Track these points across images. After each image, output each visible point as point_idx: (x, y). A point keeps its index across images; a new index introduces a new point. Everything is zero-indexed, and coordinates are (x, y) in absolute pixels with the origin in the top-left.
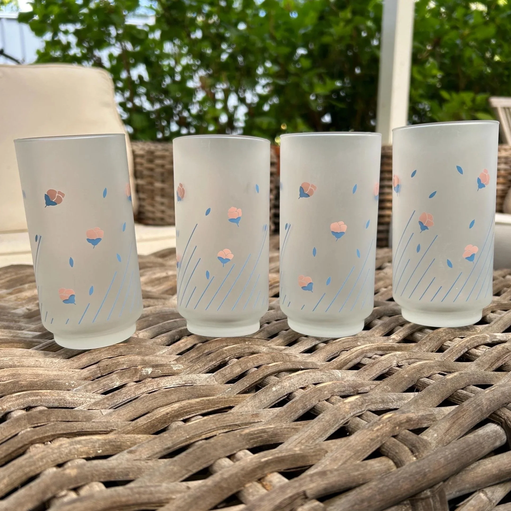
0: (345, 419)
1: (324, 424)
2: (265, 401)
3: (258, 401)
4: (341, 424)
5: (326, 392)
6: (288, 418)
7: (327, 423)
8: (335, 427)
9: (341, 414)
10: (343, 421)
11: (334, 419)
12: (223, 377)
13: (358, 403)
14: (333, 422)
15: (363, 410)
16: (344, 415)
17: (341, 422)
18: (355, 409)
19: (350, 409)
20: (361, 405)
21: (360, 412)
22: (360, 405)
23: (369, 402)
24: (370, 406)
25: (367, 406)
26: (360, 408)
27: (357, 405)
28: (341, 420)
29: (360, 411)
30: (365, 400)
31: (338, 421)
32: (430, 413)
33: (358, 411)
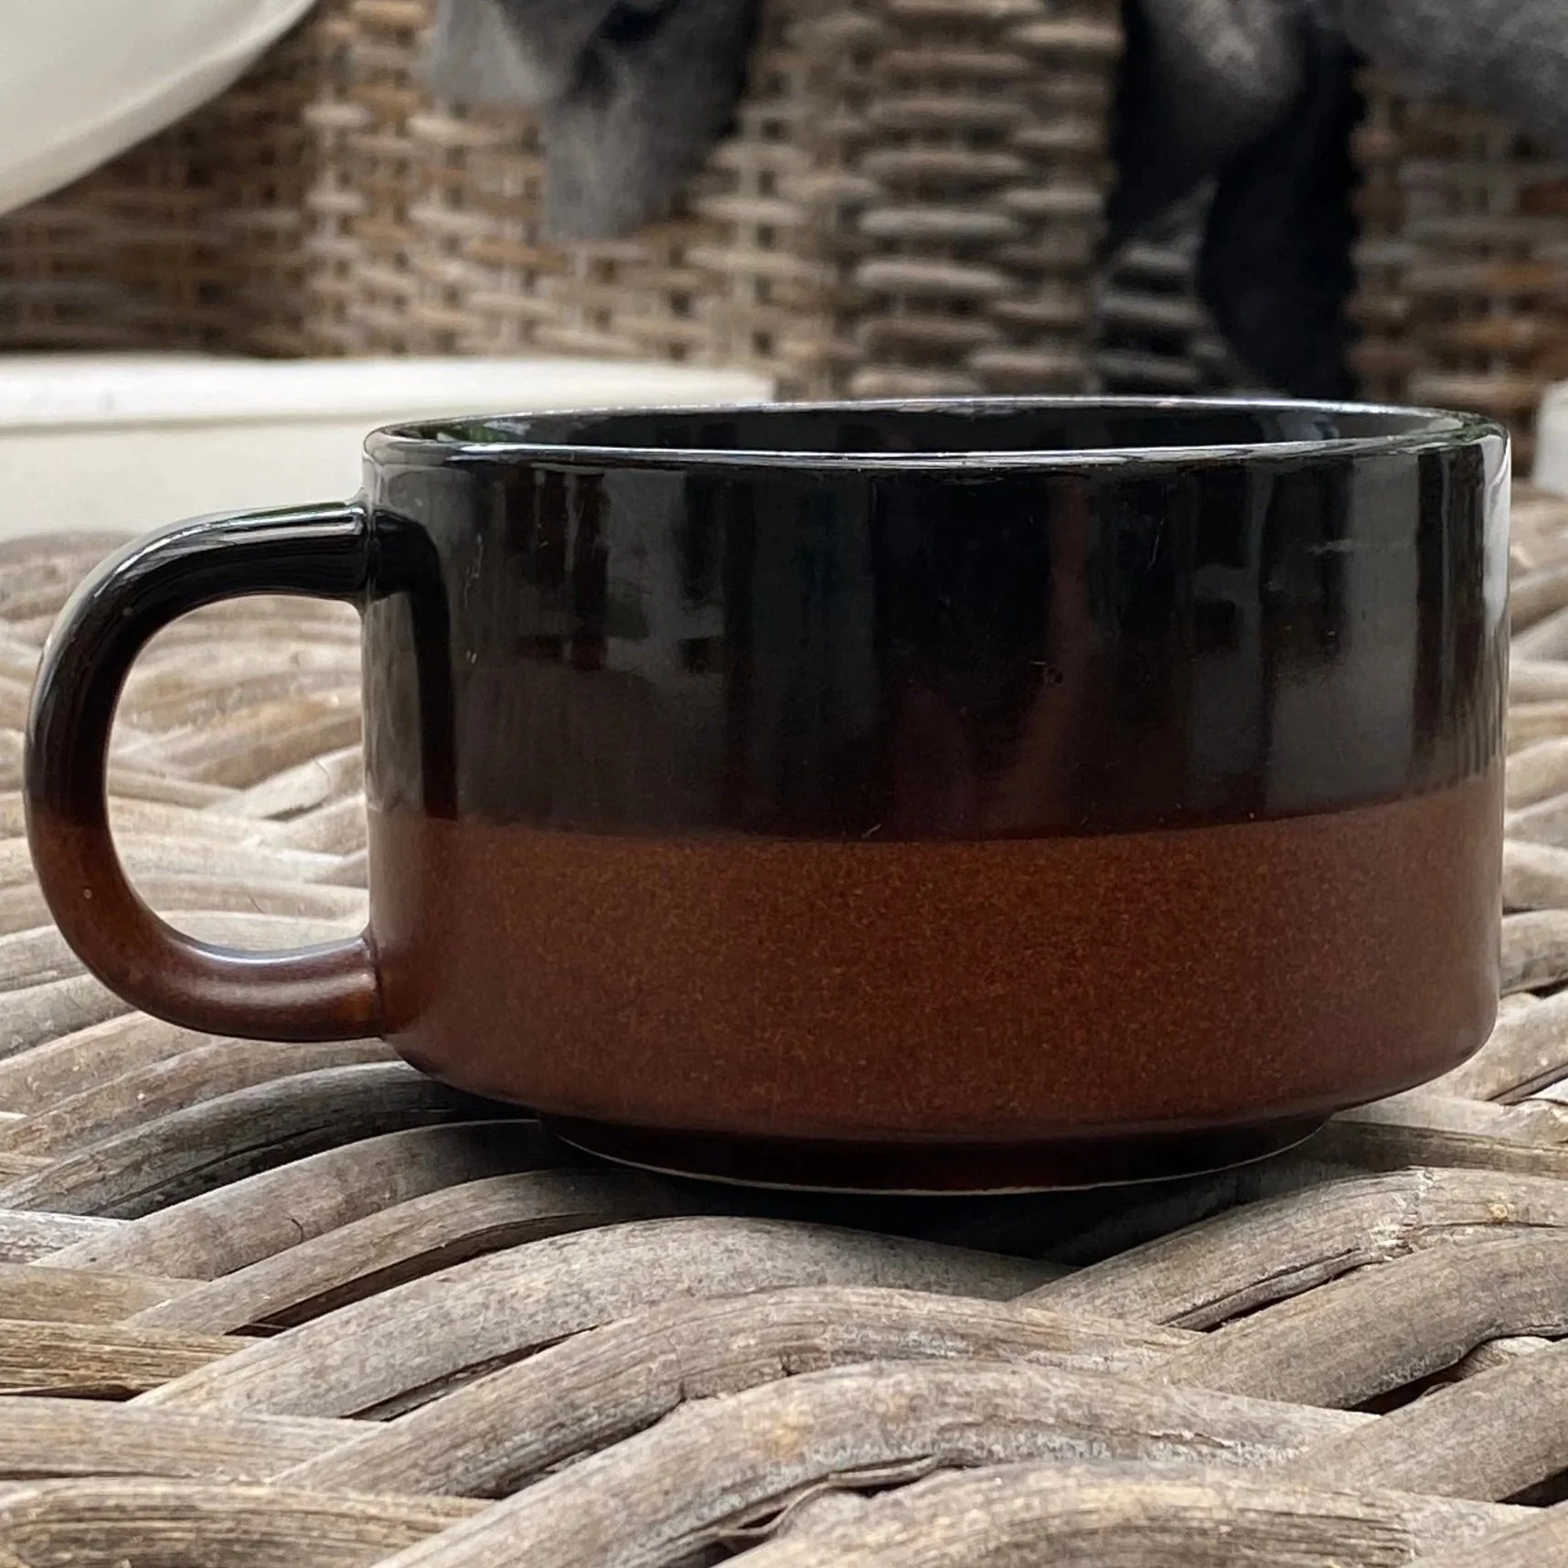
0: (756, 1494)
1: (590, 1503)
2: (349, 1373)
3: (296, 1368)
4: (720, 1521)
5: (739, 1343)
6: (424, 1469)
7: (612, 1503)
8: (667, 1531)
9: (735, 1456)
10: (735, 1501)
11: (667, 1483)
12: (202, 1240)
13: (877, 1399)
14: (659, 1500)
15: (908, 1451)
16: (753, 1467)
17: (722, 1508)
18: (848, 1438)
19: (807, 1429)
20: (896, 1419)
21: (885, 1465)
22: (884, 1419)
23: (969, 1409)
24: (972, 1436)
25: (943, 1430)
26: (886, 1435)
27: (868, 1414)
28: (725, 1490)
29: (888, 1455)
30: (942, 1389)
31: (699, 1495)
32: (1360, 1512)
33: (868, 1453)
